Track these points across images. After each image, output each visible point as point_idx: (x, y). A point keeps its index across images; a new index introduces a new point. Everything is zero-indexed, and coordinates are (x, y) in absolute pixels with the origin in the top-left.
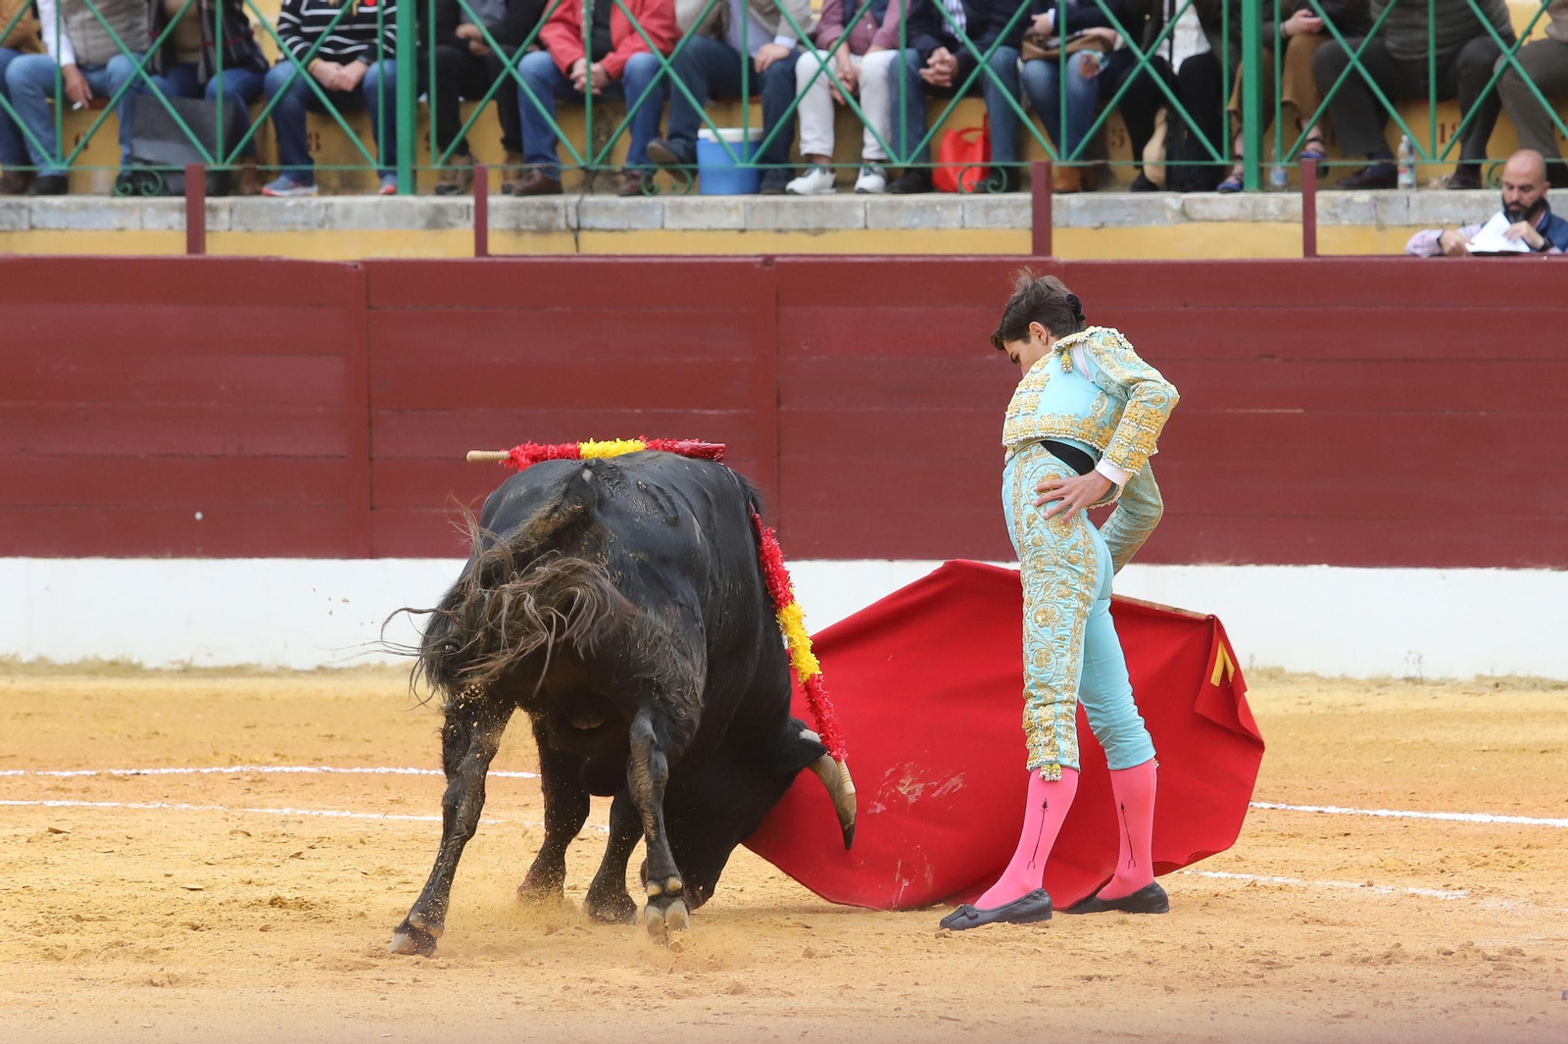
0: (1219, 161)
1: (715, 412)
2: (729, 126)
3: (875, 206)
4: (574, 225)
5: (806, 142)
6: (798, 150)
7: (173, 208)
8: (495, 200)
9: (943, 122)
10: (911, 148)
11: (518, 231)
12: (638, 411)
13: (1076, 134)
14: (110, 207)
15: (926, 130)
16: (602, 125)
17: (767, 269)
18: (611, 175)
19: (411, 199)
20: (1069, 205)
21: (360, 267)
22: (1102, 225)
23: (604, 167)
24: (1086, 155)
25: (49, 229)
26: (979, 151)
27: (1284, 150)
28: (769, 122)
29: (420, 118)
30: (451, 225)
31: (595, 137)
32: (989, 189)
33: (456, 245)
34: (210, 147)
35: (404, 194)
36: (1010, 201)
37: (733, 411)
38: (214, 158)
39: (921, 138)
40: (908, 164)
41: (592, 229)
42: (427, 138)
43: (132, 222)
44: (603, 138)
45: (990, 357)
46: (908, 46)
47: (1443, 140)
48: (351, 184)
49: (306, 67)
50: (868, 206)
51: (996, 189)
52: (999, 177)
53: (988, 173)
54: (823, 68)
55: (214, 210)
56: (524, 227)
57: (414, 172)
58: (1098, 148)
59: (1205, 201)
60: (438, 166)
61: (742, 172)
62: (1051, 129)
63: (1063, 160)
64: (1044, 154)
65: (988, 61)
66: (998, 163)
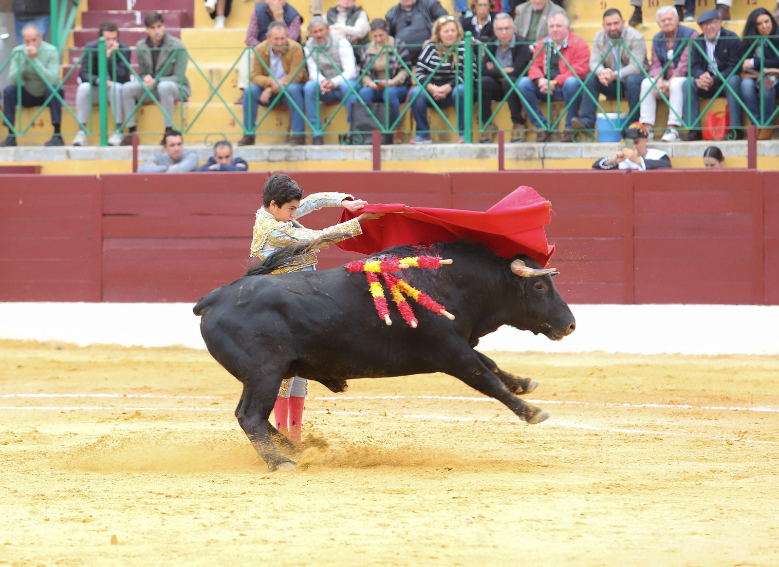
1: (603, 239)
2: (611, 112)
3: (676, 147)
4: (542, 155)
5: (643, 118)
7: (367, 150)
8: (508, 146)
9: (707, 110)
10: (693, 121)
11: (517, 159)
12: (571, 238)
13: (768, 114)
14: (340, 150)
15: (699, 113)
16: (555, 112)
17: (628, 175)
18: (558, 134)
19: (471, 145)
20: (764, 145)
21: (449, 176)
23: (555, 131)
25: (312, 160)
26: (724, 122)
29: (475, 110)
30: (488, 157)
31: (552, 117)
32: (728, 138)
33: (490, 165)
34: (383, 123)
35: (468, 143)
36: (738, 145)
37: (613, 239)
38: (385, 128)
39: (697, 116)
40: (691, 128)
41: (550, 158)
42: (478, 118)
43: (349, 156)
44: (555, 118)
45: (730, 214)
48: (444, 138)
49: (426, 88)
50: (674, 147)
51: (731, 139)
52: (733, 134)
53: (728, 132)
54: (653, 85)
55: (385, 151)
56: (520, 157)
57: (472, 134)
60: (482, 131)
61: (617, 132)
62: (756, 112)
63: (762, 126)
64: (753, 123)
65: (728, 82)
66: (732, 127)
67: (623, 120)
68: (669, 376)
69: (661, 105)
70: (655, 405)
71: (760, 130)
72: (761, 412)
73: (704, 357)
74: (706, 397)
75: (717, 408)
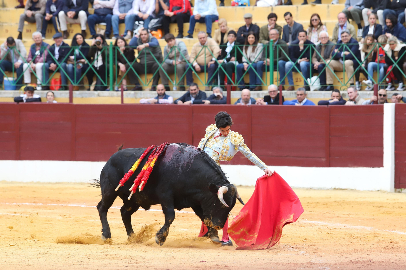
0: (105, 85)
1: (7, 132)
2: (10, 77)
6: (24, 82)
9: (52, 77)
10: (46, 82)
13: (78, 79)
20: (76, 93)
22: (82, 97)
24: (80, 83)
26: (59, 83)
27: (117, 83)
28: (18, 76)
37: (11, 132)
39: (48, 80)
40: (46, 85)
46: (46, 62)
47: (148, 82)
51: (62, 90)
52: (63, 88)
53: (61, 87)
54: (29, 66)
58: (82, 82)
59: (102, 93)
61: (13, 86)
62: (73, 79)
63: (75, 85)
64: (71, 84)
65: (61, 66)
66: (63, 85)
67: (15, 81)
68: (34, 192)
69: (33, 75)
70: (27, 204)
71: (74, 87)
72: (73, 206)
73: (50, 183)
74: (49, 200)
75: (54, 205)
